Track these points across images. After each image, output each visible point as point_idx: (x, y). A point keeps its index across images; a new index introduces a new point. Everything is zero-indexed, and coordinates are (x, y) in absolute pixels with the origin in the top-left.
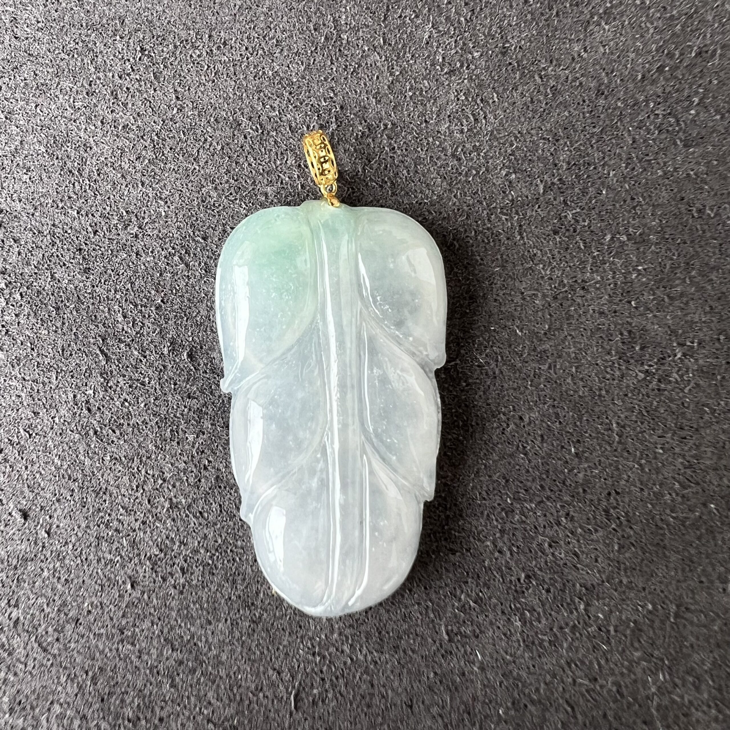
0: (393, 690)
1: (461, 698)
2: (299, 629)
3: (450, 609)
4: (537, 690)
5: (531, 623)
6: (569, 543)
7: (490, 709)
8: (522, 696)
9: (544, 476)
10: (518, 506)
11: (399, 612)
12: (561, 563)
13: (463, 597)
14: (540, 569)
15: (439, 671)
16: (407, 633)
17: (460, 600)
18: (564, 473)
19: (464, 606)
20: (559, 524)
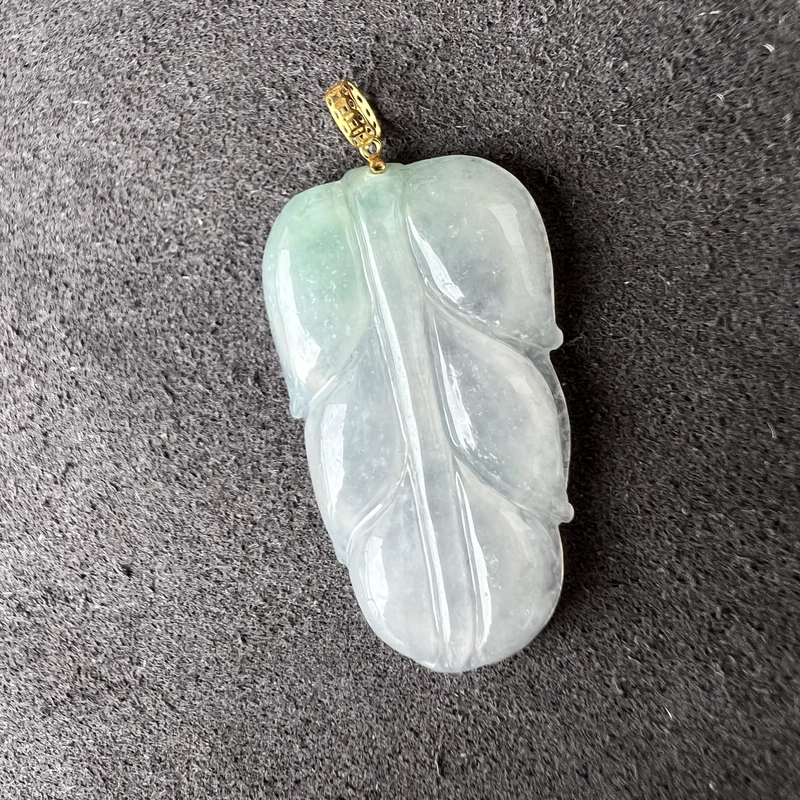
0: (559, 755)
1: (652, 767)
2: (432, 684)
3: (619, 656)
4: (762, 759)
5: (741, 673)
6: (784, 562)
7: (695, 782)
8: (739, 766)
9: (734, 474)
10: (700, 518)
11: (553, 661)
12: (775, 590)
13: (636, 641)
14: (744, 601)
15: (617, 734)
16: (567, 686)
17: (632, 645)
18: (763, 467)
19: (640, 652)
20: (764, 537)
